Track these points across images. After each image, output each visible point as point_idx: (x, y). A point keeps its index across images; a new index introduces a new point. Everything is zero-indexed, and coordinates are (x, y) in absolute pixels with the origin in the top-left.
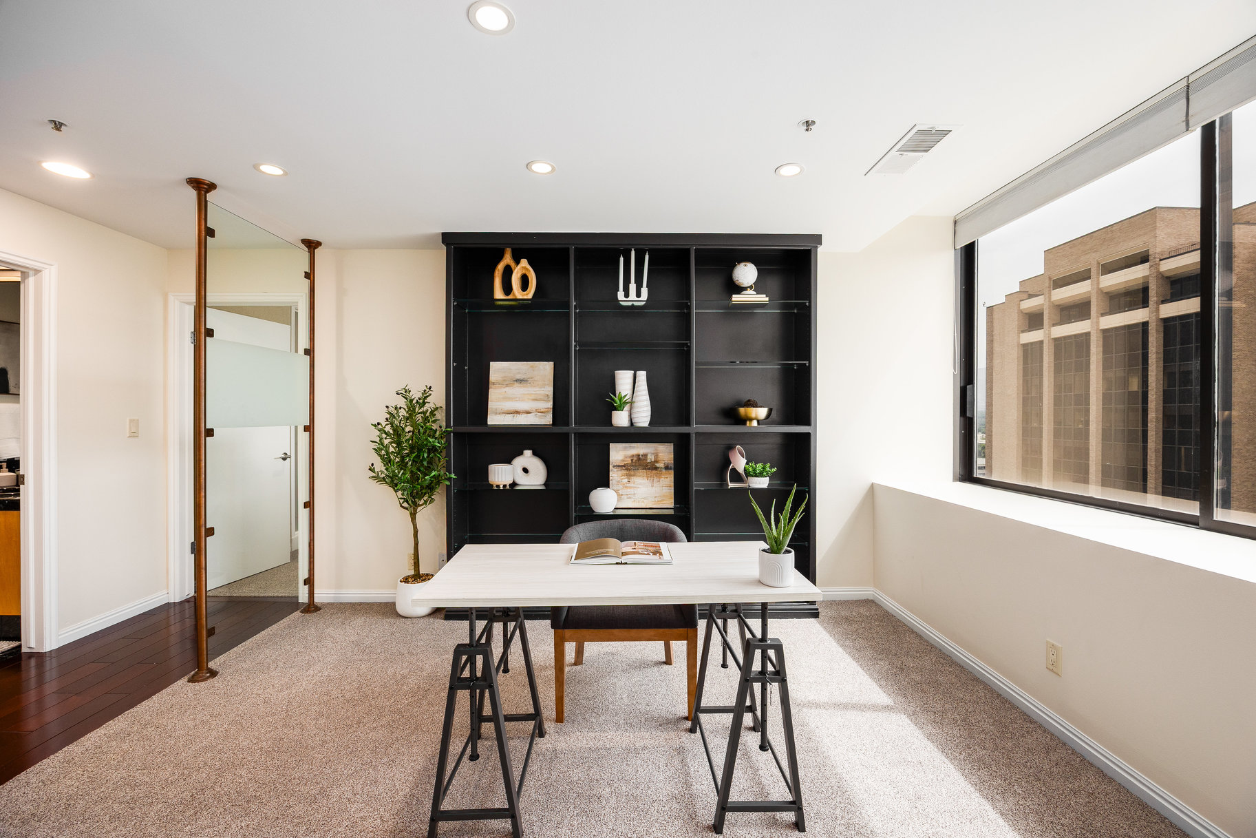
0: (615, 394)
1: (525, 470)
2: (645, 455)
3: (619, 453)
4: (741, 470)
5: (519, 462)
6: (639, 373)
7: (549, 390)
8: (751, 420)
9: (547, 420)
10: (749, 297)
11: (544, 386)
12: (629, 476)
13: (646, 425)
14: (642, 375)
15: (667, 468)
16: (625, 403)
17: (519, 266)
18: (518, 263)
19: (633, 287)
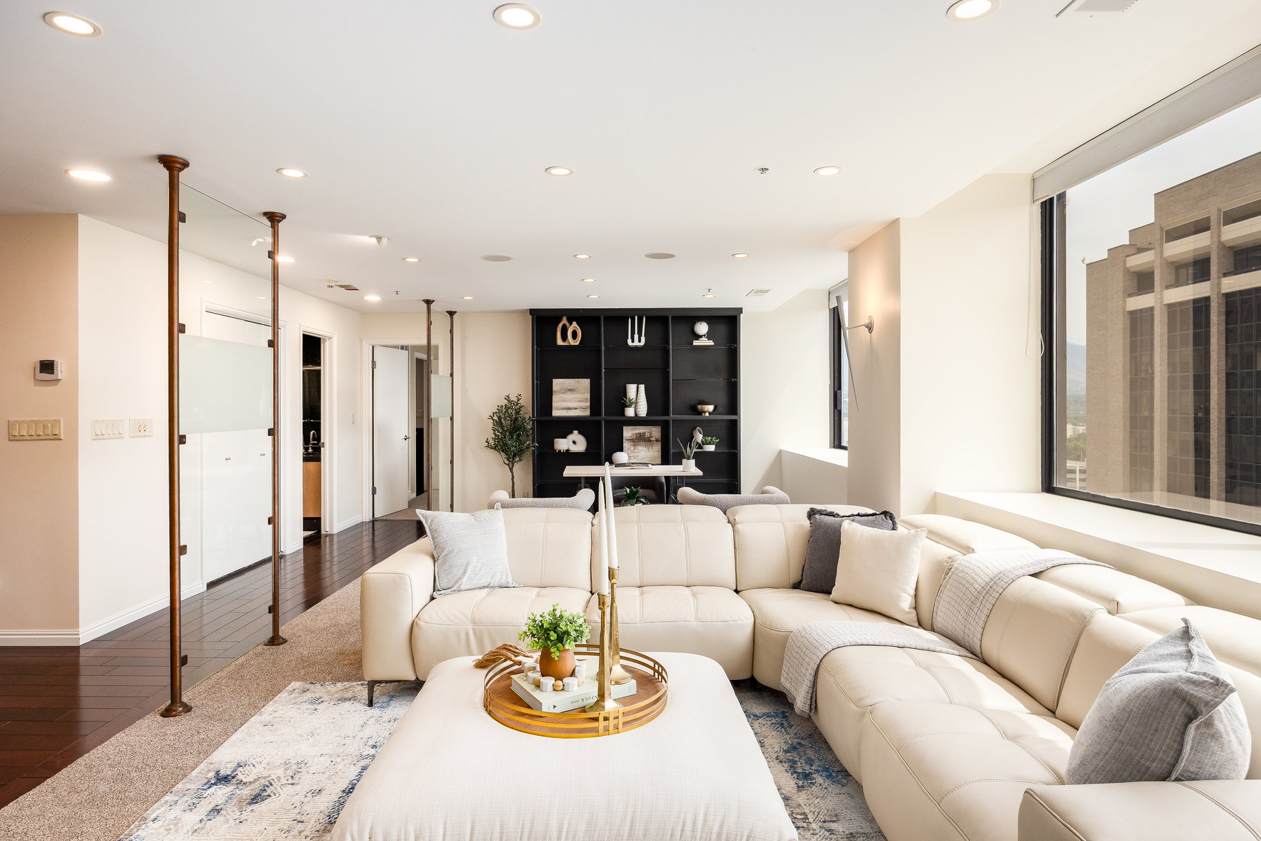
0: (626, 398)
1: (574, 442)
2: (644, 433)
3: (628, 432)
4: (700, 441)
5: (571, 437)
6: (640, 386)
7: (588, 396)
8: (705, 412)
9: (587, 413)
10: (704, 342)
11: (584, 393)
12: (635, 445)
13: (645, 415)
14: (642, 387)
15: (657, 441)
16: (632, 403)
17: (572, 326)
18: (571, 324)
19: (636, 336)
